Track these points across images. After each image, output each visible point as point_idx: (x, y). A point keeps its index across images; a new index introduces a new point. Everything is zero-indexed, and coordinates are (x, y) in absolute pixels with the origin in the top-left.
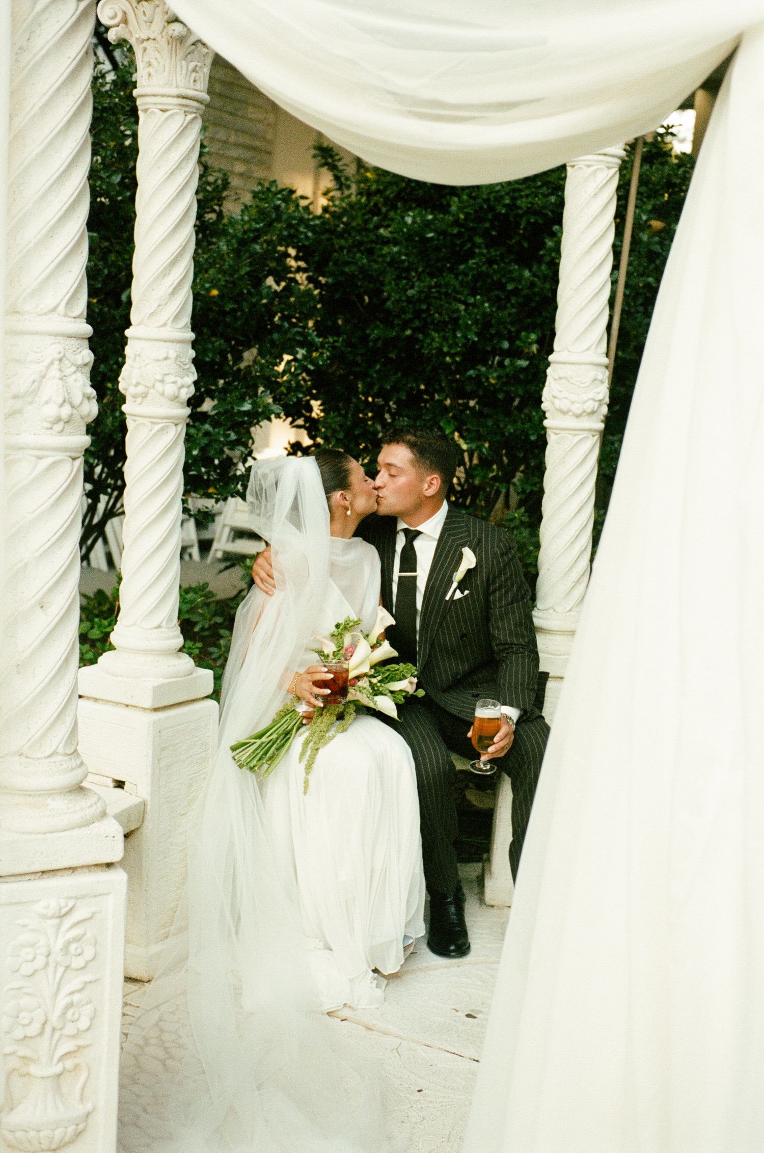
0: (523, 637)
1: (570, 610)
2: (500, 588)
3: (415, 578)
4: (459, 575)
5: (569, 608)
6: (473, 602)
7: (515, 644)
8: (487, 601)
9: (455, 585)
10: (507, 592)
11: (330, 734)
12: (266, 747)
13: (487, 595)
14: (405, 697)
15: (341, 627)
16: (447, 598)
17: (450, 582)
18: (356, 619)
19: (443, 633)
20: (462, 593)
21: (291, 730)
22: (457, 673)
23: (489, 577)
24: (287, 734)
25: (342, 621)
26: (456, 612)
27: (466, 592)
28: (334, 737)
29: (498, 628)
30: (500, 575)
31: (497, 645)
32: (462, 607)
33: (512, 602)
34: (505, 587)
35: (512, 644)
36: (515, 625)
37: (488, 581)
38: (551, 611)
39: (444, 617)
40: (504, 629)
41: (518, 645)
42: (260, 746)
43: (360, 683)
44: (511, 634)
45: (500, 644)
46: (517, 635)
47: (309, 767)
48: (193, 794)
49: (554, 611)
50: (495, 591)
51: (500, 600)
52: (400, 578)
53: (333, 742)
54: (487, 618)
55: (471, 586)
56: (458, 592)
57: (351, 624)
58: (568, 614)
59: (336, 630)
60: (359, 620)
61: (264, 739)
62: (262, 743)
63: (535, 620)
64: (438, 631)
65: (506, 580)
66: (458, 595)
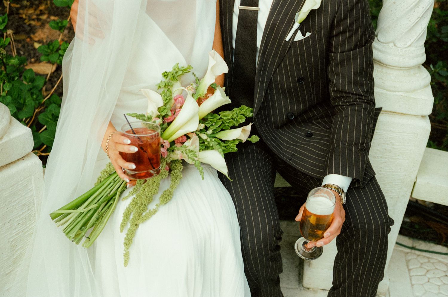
0: (362, 85)
1: (410, 46)
2: (344, 32)
3: (256, 12)
4: (302, 15)
5: (409, 44)
6: (314, 45)
7: (353, 94)
8: (329, 44)
9: (296, 26)
10: (350, 37)
11: (152, 207)
12: (86, 217)
13: (330, 37)
14: (237, 146)
15: (170, 76)
16: (287, 39)
17: (292, 22)
18: (186, 66)
19: (281, 74)
20: (304, 35)
21: (115, 195)
22: (292, 114)
23: (334, 19)
24: (109, 201)
25: (169, 69)
26: (296, 56)
27: (308, 34)
28: (155, 211)
29: (338, 75)
30: (345, 18)
31: (334, 91)
32: (301, 50)
33: (355, 48)
34: (349, 31)
35: (349, 93)
36: (355, 74)
37: (333, 21)
38: (391, 45)
39: (282, 58)
40: (343, 76)
41: (356, 95)
42: (79, 216)
43: (188, 143)
44: (350, 83)
45: (338, 90)
46: (356, 83)
47: (128, 242)
48: (19, 252)
49: (395, 45)
50: (338, 35)
51: (343, 44)
52: (240, 10)
53: (154, 218)
54: (327, 61)
55: (314, 30)
56: (299, 33)
57: (180, 73)
58: (407, 49)
59: (164, 79)
60: (189, 67)
61: (81, 209)
62: (81, 213)
63: (374, 51)
64: (276, 71)
65: (351, 24)
66: (299, 37)
